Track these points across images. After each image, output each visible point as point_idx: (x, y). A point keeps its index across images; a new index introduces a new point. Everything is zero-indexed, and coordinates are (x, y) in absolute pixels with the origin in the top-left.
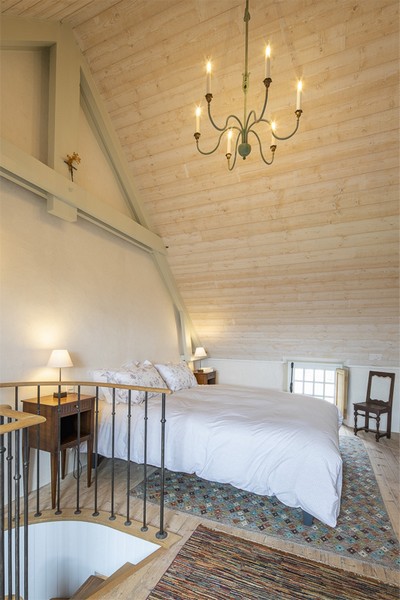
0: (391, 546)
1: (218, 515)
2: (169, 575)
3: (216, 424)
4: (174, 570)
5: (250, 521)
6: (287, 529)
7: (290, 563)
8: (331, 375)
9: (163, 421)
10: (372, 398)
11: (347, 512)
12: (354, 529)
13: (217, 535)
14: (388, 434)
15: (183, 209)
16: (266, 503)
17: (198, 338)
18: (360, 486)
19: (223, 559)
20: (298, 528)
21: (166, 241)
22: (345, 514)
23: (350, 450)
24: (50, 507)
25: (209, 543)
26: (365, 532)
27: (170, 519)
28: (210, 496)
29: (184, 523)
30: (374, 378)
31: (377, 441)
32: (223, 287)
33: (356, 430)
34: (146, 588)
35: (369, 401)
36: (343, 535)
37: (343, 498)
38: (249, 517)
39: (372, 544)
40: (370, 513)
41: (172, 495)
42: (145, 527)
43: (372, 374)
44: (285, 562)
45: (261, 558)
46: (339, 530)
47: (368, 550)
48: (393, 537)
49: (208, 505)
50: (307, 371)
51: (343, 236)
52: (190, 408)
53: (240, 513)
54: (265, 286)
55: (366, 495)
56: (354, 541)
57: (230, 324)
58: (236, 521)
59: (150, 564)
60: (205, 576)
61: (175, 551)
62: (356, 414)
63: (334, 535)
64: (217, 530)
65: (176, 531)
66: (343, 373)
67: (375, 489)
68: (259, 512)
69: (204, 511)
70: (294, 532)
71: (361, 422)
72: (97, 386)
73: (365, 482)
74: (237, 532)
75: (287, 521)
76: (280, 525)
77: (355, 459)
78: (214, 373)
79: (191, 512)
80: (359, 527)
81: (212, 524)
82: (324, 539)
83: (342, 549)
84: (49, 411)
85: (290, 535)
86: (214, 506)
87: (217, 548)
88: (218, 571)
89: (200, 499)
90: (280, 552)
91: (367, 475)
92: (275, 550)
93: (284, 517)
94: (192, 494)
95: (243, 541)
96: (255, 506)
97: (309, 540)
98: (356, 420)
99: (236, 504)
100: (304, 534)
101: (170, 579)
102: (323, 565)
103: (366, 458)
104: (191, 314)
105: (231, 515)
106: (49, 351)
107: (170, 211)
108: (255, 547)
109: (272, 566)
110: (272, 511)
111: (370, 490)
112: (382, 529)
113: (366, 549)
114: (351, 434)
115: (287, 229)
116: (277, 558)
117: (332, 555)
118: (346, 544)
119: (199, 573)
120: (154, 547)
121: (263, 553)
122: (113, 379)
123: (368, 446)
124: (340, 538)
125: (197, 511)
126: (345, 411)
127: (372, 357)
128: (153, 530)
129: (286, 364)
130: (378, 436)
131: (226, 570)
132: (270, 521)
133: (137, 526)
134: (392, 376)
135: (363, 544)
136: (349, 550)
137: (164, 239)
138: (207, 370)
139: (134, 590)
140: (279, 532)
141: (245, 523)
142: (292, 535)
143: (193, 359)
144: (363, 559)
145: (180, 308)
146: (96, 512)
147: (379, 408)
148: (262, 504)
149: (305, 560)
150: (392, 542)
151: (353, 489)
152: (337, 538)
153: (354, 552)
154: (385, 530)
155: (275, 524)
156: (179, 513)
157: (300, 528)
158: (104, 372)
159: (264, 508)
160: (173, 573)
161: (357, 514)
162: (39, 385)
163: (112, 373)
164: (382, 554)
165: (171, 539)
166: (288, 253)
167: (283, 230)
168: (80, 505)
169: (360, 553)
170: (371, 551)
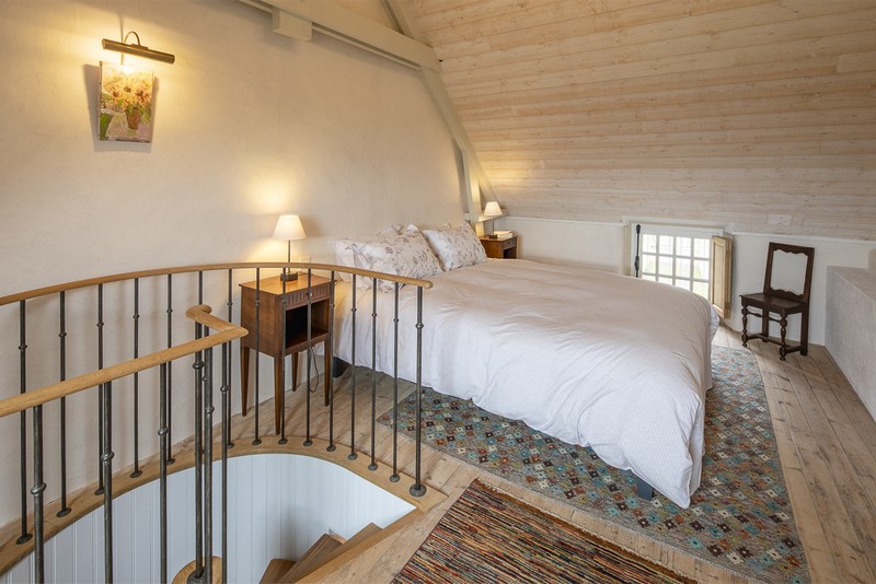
0: (787, 551)
1: (504, 466)
2: (423, 555)
3: (502, 328)
4: (430, 548)
5: (552, 481)
6: (611, 500)
7: (609, 560)
8: (703, 247)
9: (420, 326)
10: (775, 286)
11: (716, 481)
12: (724, 513)
13: (499, 499)
14: (803, 347)
15: (462, 7)
16: (581, 453)
17: (491, 188)
18: (743, 437)
19: (505, 540)
20: (628, 501)
21: (439, 52)
22: (711, 485)
23: (732, 372)
24: (273, 431)
25: (486, 511)
26: (742, 519)
27: (433, 466)
28: (496, 433)
29: (453, 474)
30: (778, 254)
31: (783, 358)
32: (523, 114)
33: (746, 338)
34: (388, 570)
35: (769, 292)
36: (703, 522)
37: (709, 458)
38: (551, 475)
39: (753, 542)
40: (756, 487)
41: (440, 428)
42: (395, 476)
43: (773, 247)
44: (600, 556)
45: (563, 545)
46: (698, 511)
47: (745, 553)
48: (792, 535)
49: (491, 449)
50: (662, 238)
51: (714, 33)
52: (466, 299)
53: (539, 466)
54: (589, 112)
55: (753, 454)
56: (721, 534)
57: (536, 168)
58: (530, 480)
59: (397, 534)
60: (475, 563)
61: (435, 517)
62: (745, 312)
63: (688, 520)
64: (500, 490)
65: (439, 486)
66: (723, 243)
67: (769, 445)
68: (568, 467)
69: (483, 458)
70: (622, 507)
71: (755, 326)
72: (333, 269)
73: (752, 430)
74: (530, 497)
75: (612, 488)
76: (599, 493)
77: (739, 389)
78: (515, 239)
79: (464, 458)
80: (732, 510)
81: (493, 480)
82: (670, 524)
83: (699, 545)
84: (273, 301)
85: (613, 510)
86: (500, 451)
87: (497, 520)
88: (494, 558)
89: (480, 438)
90: (594, 538)
91: (757, 419)
92: (586, 535)
93: (608, 479)
94: (469, 428)
95: (538, 513)
96: (564, 457)
97: (644, 524)
98: (745, 322)
99: (534, 451)
100: (637, 513)
101: (424, 562)
102: (663, 570)
103: (759, 388)
104: (478, 154)
105: (524, 469)
106: (276, 216)
107: (443, 11)
108: (556, 525)
109: (579, 560)
110: (590, 467)
111: (760, 447)
112: (773, 517)
113: (740, 550)
114: (735, 344)
115: (620, 27)
116: (589, 548)
117: (681, 554)
118: (706, 537)
119: (467, 557)
120: (406, 508)
121: (568, 536)
122: (361, 253)
123: (765, 368)
124: (697, 526)
125: (474, 457)
126: (728, 306)
127: (774, 219)
128: (407, 482)
129: (628, 227)
130: (785, 350)
131: (506, 558)
132: (584, 485)
133: (385, 472)
134: (809, 252)
135: (736, 541)
136: (711, 549)
137: (437, 50)
138: (502, 235)
139: (372, 570)
140: (597, 504)
141: (544, 484)
142: (617, 512)
143: (481, 219)
144: (733, 567)
145: (462, 146)
146: (331, 445)
147: (786, 305)
148: (575, 455)
149: (634, 556)
150: (790, 543)
151: (729, 442)
152: (693, 525)
153: (719, 553)
154: (778, 520)
155: (591, 491)
156: (448, 457)
157: (632, 501)
158: (349, 243)
159: (577, 462)
160: (428, 553)
161: (732, 487)
162: (258, 266)
163: (360, 245)
164: (769, 562)
165: (431, 497)
166: (623, 62)
167: (613, 28)
168: (312, 432)
169: (730, 556)
170: (748, 554)
